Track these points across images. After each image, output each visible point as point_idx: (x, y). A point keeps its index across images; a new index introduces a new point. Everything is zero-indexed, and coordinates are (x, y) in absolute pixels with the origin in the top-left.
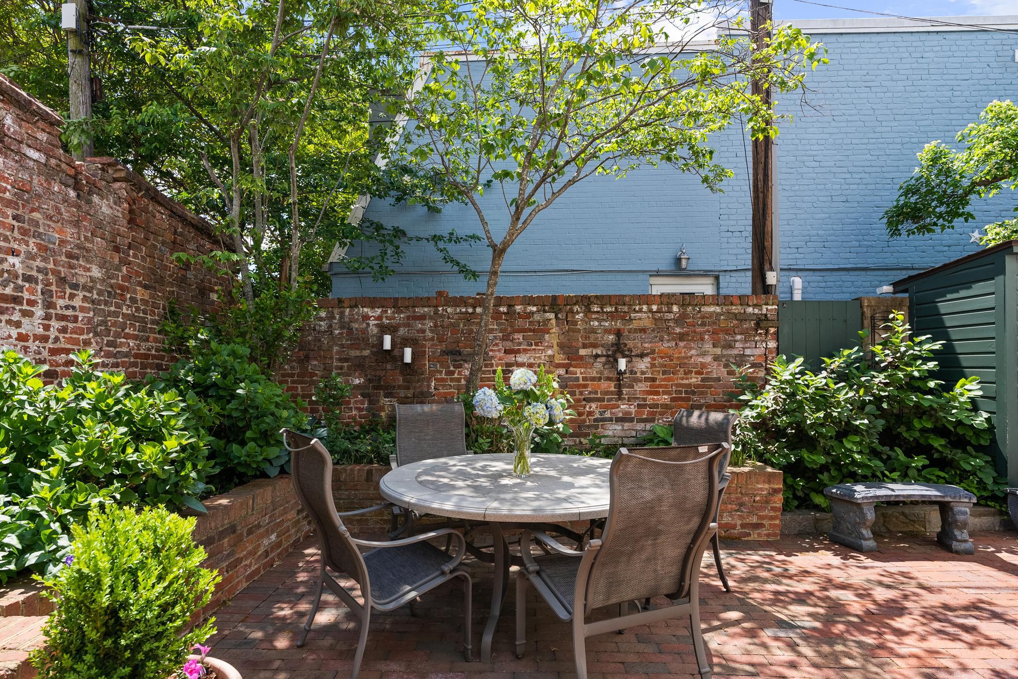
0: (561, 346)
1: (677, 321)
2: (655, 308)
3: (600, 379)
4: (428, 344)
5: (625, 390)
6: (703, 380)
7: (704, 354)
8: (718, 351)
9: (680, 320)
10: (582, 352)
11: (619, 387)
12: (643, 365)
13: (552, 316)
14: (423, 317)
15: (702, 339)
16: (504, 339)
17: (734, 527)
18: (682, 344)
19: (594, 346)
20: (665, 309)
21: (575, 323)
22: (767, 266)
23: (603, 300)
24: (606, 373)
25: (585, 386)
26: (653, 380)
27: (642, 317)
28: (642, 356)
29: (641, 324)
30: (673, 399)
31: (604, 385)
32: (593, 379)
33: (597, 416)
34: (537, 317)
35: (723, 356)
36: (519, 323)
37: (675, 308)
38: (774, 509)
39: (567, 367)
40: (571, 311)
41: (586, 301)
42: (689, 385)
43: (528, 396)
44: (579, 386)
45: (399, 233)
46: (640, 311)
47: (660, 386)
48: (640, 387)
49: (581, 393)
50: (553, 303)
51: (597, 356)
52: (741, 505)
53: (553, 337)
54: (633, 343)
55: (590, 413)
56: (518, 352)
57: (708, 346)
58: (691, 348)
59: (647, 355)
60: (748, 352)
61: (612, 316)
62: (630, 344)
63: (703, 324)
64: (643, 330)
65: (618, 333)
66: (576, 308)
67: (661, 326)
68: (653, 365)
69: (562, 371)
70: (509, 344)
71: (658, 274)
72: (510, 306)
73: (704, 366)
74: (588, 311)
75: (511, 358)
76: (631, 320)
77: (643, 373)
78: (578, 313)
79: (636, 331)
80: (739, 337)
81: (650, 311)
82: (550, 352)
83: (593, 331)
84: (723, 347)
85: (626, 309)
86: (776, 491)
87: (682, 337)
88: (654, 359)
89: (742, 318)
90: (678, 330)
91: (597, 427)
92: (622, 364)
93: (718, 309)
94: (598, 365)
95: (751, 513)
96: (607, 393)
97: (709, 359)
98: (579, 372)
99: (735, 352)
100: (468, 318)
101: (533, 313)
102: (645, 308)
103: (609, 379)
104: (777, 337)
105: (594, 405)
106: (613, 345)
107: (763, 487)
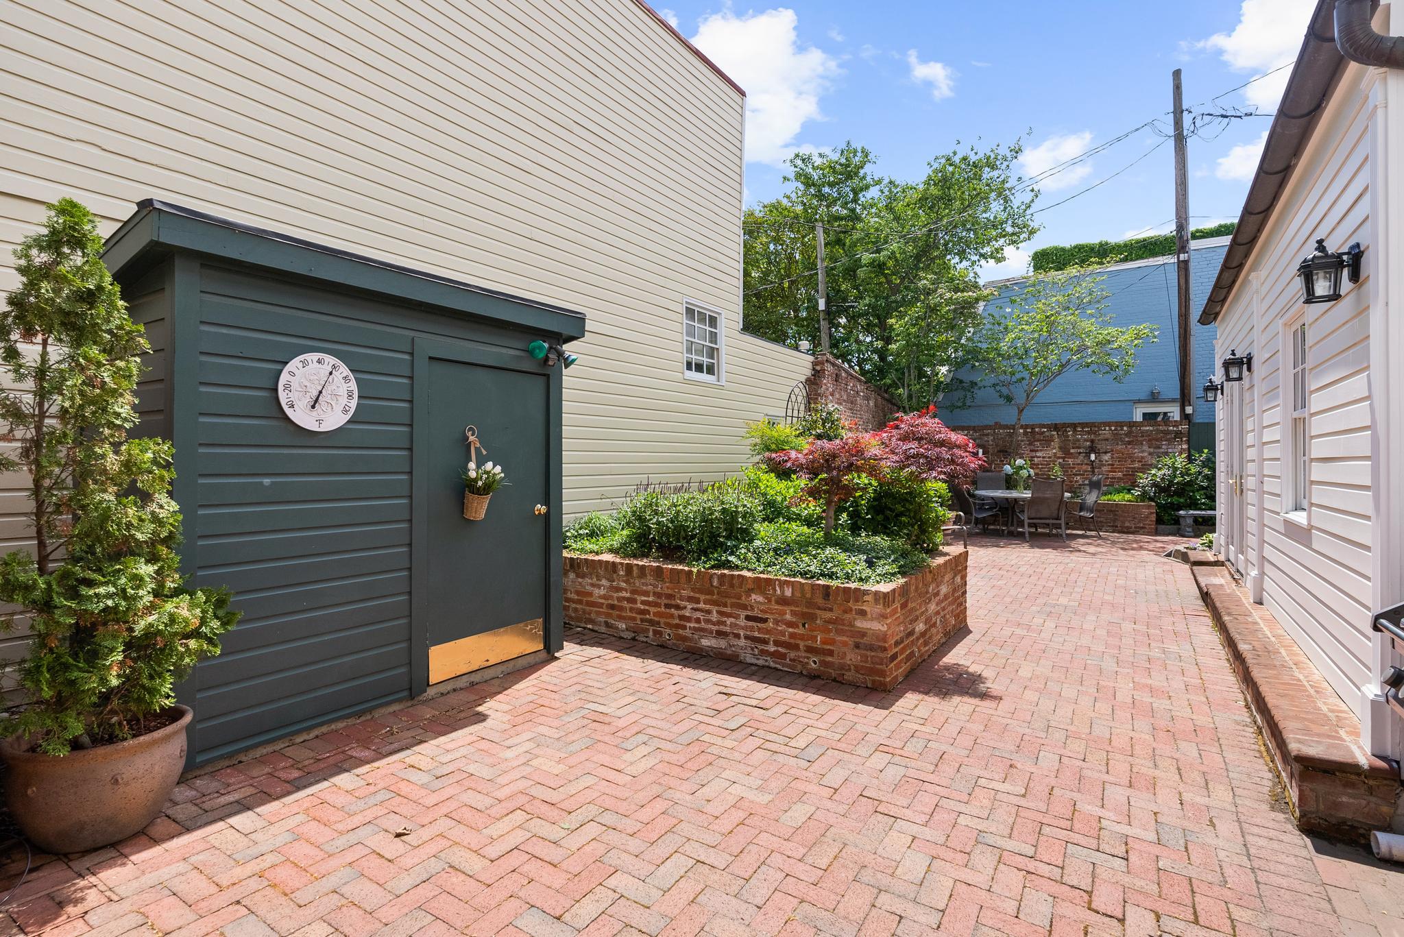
0: (1060, 448)
1: (1126, 435)
2: (1113, 428)
3: (1082, 464)
4: (991, 447)
5: (1096, 470)
6: (1142, 464)
7: (1143, 452)
8: (1152, 450)
9: (1128, 434)
10: (1072, 451)
11: (1093, 468)
12: (1107, 457)
13: (1055, 433)
14: (988, 435)
15: (1142, 444)
16: (1029, 445)
17: (1131, 528)
18: (1129, 447)
19: (1079, 448)
20: (1119, 429)
21: (1068, 436)
22: (1187, 403)
23: (1083, 425)
24: (1086, 461)
25: (1074, 468)
26: (1113, 465)
27: (1106, 432)
28: (1106, 453)
29: (1106, 436)
30: (1124, 475)
31: (1084, 467)
32: (1079, 464)
33: (1081, 483)
34: (1047, 434)
35: (1154, 452)
36: (1037, 436)
37: (1125, 428)
38: (1151, 521)
39: (1063, 458)
40: (1066, 431)
41: (1074, 426)
42: (1134, 468)
43: (1021, 468)
44: (1070, 468)
45: (973, 384)
46: (1105, 430)
47: (1117, 468)
48: (1105, 469)
50: (1056, 427)
51: (1080, 453)
52: (1134, 518)
53: (1056, 443)
54: (1100, 446)
55: (1076, 481)
56: (1037, 451)
57: (1145, 448)
58: (1135, 449)
59: (1109, 452)
60: (1170, 450)
61: (1088, 433)
62: (1099, 446)
63: (1143, 436)
64: (1107, 440)
65: (1092, 441)
66: (1068, 429)
67: (1116, 438)
68: (1112, 458)
69: (1061, 460)
70: (1032, 447)
71: (1139, 401)
72: (1032, 429)
73: (1143, 458)
74: (1075, 430)
75: (1034, 454)
76: (1099, 434)
77: (1106, 461)
78: (1069, 431)
79: (1102, 440)
80: (1164, 443)
81: (1111, 430)
82: (1054, 451)
83: (1078, 440)
84: (1155, 448)
85: (1096, 429)
86: (1152, 513)
87: (1129, 442)
88: (1113, 454)
89: (1167, 432)
90: (1127, 439)
91: (1080, 488)
92: (1093, 457)
93: (1151, 428)
94: (1081, 457)
95: (1139, 522)
96: (1086, 471)
97: (1146, 454)
98: (1070, 461)
99: (1162, 450)
100: (1010, 435)
101: (1044, 432)
102: (1107, 428)
103: (1087, 464)
104: (1188, 442)
105: (1079, 478)
106: (1089, 447)
107: (1146, 511)
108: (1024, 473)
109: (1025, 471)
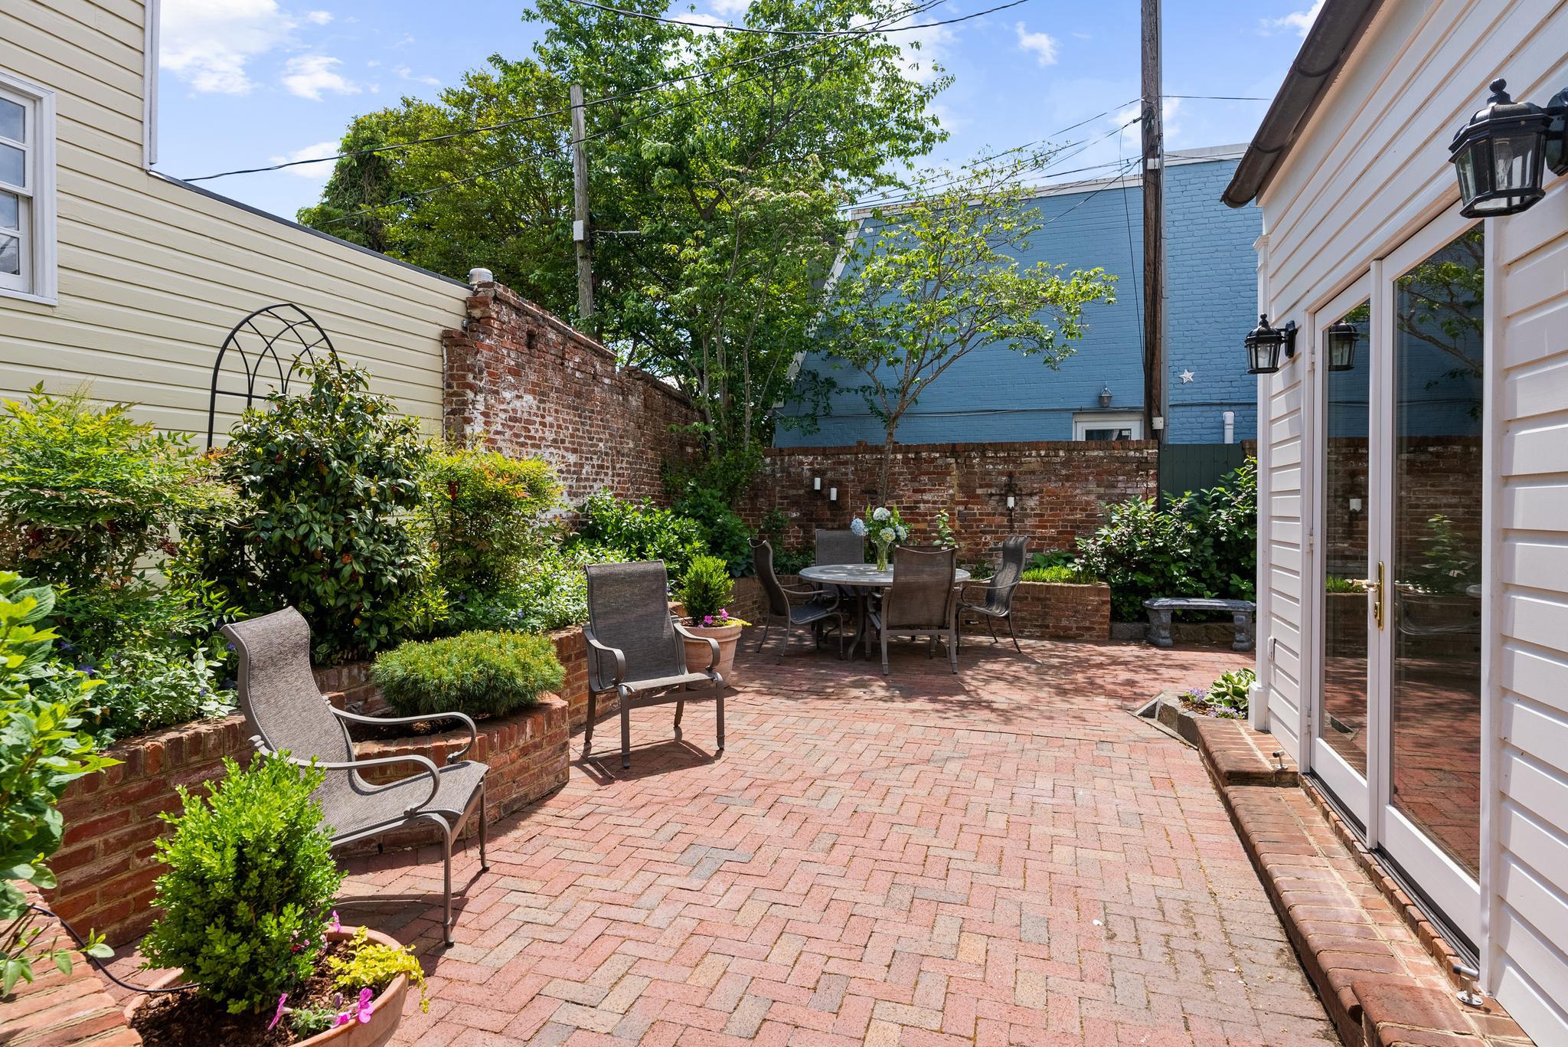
0: (960, 486)
1: (1063, 464)
2: (1043, 453)
3: (994, 514)
4: (850, 485)
5: (1016, 525)
6: (1087, 516)
7: (1088, 493)
8: (1102, 490)
9: (1065, 464)
10: (979, 491)
11: (1011, 521)
12: (1032, 502)
13: (952, 461)
14: (845, 463)
15: (1087, 480)
16: (912, 481)
17: (1070, 629)
18: (1068, 484)
19: (989, 486)
20: (1052, 453)
21: (973, 466)
22: (1155, 412)
23: (997, 447)
24: (1000, 509)
25: (982, 520)
26: (1042, 515)
27: (1032, 460)
28: (1031, 495)
29: (1032, 466)
30: (1059, 533)
31: (998, 519)
32: (988, 514)
33: (992, 546)
34: (940, 462)
35: (1106, 495)
36: (925, 466)
37: (1062, 453)
38: (1103, 616)
39: (965, 504)
40: (969, 456)
41: (982, 448)
42: (1075, 521)
43: (883, 524)
44: (976, 521)
45: (830, 383)
46: (1030, 455)
47: (1048, 521)
48: (1029, 522)
49: (978, 527)
50: (953, 450)
51: (992, 495)
52: (1076, 612)
53: (953, 479)
54: (1022, 483)
55: (986, 544)
56: (924, 491)
57: (1092, 486)
58: (1076, 488)
59: (1036, 494)
60: (1129, 491)
61: (1005, 460)
62: (1021, 484)
63: (1088, 467)
64: (1033, 472)
65: (1010, 475)
66: (973, 454)
67: (1048, 469)
68: (1041, 503)
69: (961, 508)
70: (916, 484)
71: (1081, 412)
72: (917, 453)
73: (1088, 503)
74: (984, 456)
75: (919, 496)
76: (1021, 463)
77: (1032, 509)
78: (975, 458)
79: (1026, 473)
80: (1121, 478)
81: (1039, 455)
82: (951, 491)
83: (989, 473)
84: (1106, 487)
85: (1017, 454)
86: (1104, 603)
87: (1068, 478)
88: (1042, 497)
89: (1125, 461)
90: (1064, 472)
91: (991, 556)
92: (1011, 502)
93: (1101, 454)
94: (993, 502)
95: (1084, 619)
96: (1000, 526)
97: (1092, 497)
98: (976, 509)
99: (1118, 491)
100: (880, 462)
101: (937, 458)
102: (1034, 453)
103: (1002, 514)
104: (1157, 477)
105: (989, 537)
106: (1005, 485)
107: (1095, 599)
108: (888, 534)
109: (890, 530)
